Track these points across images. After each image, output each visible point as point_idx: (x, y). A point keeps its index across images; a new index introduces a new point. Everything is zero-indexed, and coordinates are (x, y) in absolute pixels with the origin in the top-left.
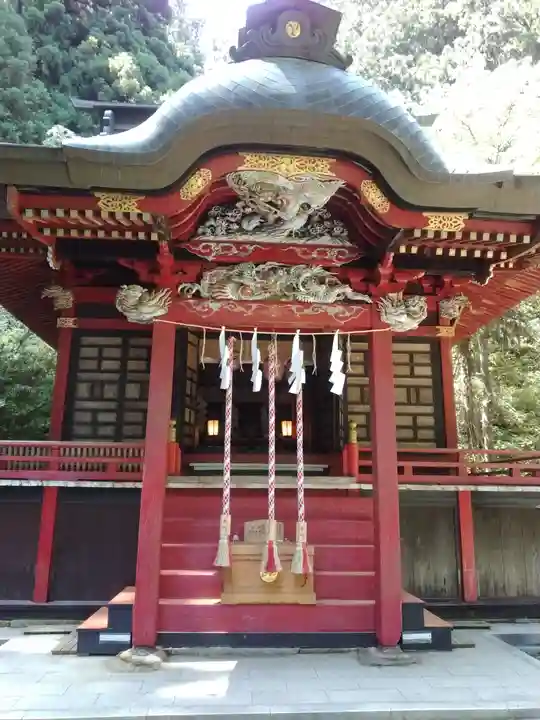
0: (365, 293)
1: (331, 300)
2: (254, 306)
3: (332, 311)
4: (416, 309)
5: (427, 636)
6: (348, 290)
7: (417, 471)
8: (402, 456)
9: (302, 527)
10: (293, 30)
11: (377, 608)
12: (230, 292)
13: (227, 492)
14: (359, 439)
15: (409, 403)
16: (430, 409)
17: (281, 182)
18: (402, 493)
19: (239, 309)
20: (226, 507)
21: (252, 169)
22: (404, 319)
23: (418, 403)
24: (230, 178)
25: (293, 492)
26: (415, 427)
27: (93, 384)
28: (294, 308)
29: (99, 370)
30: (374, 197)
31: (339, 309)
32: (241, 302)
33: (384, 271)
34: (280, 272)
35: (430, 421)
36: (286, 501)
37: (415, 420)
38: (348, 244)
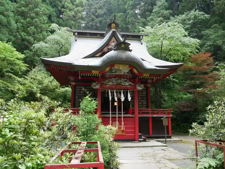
0: (134, 83)
1: (128, 85)
2: (115, 86)
3: (128, 86)
4: (142, 86)
5: (143, 139)
6: (131, 83)
7: (142, 113)
8: (139, 110)
9: (123, 123)
10: (123, 46)
11: (135, 135)
12: (110, 83)
13: (111, 117)
14: (132, 107)
15: (141, 100)
16: (145, 101)
17: (121, 69)
18: (139, 117)
19: (112, 86)
20: (111, 120)
21: (116, 67)
22: (140, 88)
23: (143, 100)
24: (113, 68)
25: (121, 117)
26: (143, 104)
27: (79, 96)
28: (121, 86)
29: (80, 93)
30: (135, 71)
31: (129, 86)
32: (112, 85)
33: (137, 80)
34: (119, 80)
35: (145, 103)
36: (120, 119)
37: (142, 103)
38: (131, 74)
